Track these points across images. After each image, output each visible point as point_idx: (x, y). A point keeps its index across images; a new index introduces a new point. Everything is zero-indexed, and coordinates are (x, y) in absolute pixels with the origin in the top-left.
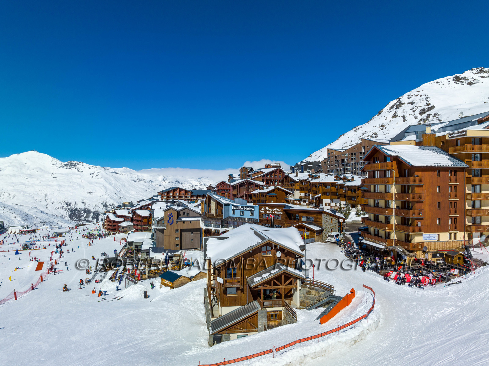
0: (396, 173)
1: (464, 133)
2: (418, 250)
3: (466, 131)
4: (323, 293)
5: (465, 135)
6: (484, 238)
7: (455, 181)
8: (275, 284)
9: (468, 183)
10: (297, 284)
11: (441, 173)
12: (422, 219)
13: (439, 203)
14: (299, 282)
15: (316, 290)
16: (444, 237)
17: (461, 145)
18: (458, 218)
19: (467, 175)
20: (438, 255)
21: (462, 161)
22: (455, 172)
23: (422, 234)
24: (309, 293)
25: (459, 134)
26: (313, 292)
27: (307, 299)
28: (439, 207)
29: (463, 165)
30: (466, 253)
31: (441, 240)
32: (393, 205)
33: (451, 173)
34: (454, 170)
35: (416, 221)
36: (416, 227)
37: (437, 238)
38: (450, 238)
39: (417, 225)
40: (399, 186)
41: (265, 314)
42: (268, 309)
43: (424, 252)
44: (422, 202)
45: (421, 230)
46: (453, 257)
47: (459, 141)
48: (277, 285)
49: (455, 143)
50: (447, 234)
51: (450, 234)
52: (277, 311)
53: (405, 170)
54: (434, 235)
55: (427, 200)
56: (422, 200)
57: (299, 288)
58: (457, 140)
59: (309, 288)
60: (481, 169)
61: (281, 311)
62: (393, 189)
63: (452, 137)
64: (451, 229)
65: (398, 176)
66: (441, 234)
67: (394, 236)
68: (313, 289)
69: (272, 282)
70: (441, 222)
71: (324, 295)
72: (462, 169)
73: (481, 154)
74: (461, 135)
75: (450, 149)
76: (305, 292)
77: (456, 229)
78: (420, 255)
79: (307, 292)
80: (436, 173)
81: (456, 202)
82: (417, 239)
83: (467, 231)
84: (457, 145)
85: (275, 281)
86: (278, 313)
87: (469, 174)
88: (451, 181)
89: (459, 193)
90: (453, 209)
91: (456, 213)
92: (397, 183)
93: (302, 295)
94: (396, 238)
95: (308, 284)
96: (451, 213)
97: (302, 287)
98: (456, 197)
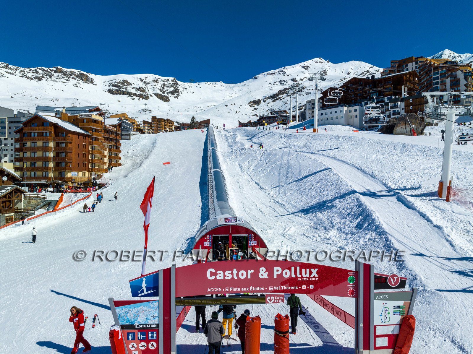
0: (53, 135)
1: (90, 116)
2: (69, 182)
3: (91, 115)
4: (40, 201)
5: (91, 117)
6: (96, 175)
7: (85, 143)
8: (9, 197)
9: (90, 144)
10: (21, 197)
11: (80, 137)
12: (71, 163)
13: (78, 154)
14: (23, 195)
15: (35, 199)
16: (81, 174)
17: (86, 122)
18: (86, 164)
19: (90, 140)
20: (80, 184)
21: (88, 132)
22: (85, 138)
23: (71, 172)
24: (29, 202)
25: (87, 116)
26: (33, 201)
27: (29, 206)
28: (79, 157)
29: (88, 133)
30: (94, 181)
31: (79, 176)
32: (51, 155)
33: (83, 137)
34: (84, 136)
35: (69, 164)
36: (69, 168)
37: (77, 175)
38: (83, 176)
39: (70, 166)
40: (55, 143)
41: (4, 218)
42: (6, 215)
43: (72, 183)
44: (71, 153)
45: (71, 169)
46: (89, 184)
47: (85, 120)
48: (11, 198)
49: (82, 121)
50: (82, 172)
51: (83, 173)
52: (10, 216)
53: (59, 133)
54: (76, 173)
55: (74, 151)
56: (71, 151)
57: (23, 200)
58: (84, 119)
59: (29, 199)
60: (95, 138)
61: (13, 216)
62: (51, 145)
63: (82, 117)
64: (83, 170)
65: (54, 136)
66: (80, 173)
67: (51, 175)
68: (32, 199)
69: (7, 196)
70: (79, 165)
71: (41, 201)
72: (88, 136)
73: (95, 129)
74: (88, 117)
75: (80, 124)
76: (26, 202)
77: (85, 170)
78: (70, 184)
79: (28, 202)
80: (77, 136)
81: (85, 154)
82: (69, 175)
83: (90, 171)
84: (84, 122)
85: (9, 195)
86: (11, 217)
87: (91, 139)
88: (83, 142)
89: (87, 150)
90: (84, 158)
91: (85, 161)
92: (54, 140)
93: (24, 204)
94: (53, 176)
95: (28, 197)
96: (83, 161)
97: (25, 199)
98: (85, 152)
